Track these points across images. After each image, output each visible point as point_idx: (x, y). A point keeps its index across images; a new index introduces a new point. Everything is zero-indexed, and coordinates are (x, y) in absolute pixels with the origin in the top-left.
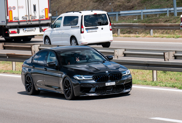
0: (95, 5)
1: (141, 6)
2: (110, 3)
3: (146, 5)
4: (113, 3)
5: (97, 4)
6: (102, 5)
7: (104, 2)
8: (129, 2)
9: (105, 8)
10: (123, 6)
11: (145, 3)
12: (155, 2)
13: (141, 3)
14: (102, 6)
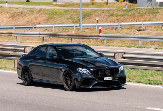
0: (8, 20)
1: (46, 22)
2: (21, 19)
3: (50, 22)
4: (23, 19)
5: (10, 19)
6: (14, 20)
7: (16, 18)
8: (36, 19)
9: (16, 23)
10: (31, 22)
11: (49, 20)
12: (57, 20)
13: (46, 20)
14: (15, 22)
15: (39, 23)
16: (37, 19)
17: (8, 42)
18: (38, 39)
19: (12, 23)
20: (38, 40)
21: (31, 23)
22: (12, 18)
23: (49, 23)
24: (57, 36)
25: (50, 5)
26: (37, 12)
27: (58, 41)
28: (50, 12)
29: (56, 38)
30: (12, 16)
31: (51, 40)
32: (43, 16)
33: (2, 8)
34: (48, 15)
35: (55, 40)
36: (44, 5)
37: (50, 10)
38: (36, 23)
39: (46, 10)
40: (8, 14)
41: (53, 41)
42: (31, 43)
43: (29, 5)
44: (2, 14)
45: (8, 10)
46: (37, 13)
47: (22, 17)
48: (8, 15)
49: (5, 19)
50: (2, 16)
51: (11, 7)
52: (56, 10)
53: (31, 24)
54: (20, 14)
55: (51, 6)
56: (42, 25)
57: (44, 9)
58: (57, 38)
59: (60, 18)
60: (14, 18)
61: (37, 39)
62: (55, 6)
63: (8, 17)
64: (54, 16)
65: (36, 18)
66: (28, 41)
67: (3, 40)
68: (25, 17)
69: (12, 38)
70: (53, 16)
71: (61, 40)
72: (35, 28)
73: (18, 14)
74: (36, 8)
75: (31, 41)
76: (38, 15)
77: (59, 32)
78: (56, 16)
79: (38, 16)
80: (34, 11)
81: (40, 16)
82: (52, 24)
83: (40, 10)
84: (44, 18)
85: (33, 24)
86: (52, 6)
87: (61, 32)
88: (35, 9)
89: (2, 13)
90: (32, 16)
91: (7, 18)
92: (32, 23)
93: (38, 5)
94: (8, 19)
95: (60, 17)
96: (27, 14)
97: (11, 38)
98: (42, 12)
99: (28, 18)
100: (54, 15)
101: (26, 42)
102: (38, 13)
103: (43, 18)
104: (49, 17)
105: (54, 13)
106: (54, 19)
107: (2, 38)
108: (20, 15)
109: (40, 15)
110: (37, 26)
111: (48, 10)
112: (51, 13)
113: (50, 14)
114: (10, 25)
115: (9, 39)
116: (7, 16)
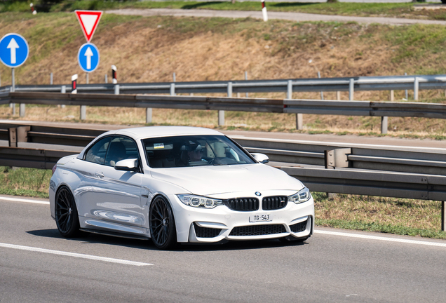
15: (369, 73)
16: (363, 57)
17: (269, 131)
18: (366, 124)
19: (281, 71)
20: (367, 126)
21: (343, 71)
22: (281, 54)
23: (401, 71)
24: (429, 114)
25: (404, 15)
26: (361, 37)
27: (432, 130)
28: (405, 37)
29: (424, 120)
30: (284, 49)
31: (409, 126)
32: (380, 48)
33: (248, 23)
34: (398, 47)
35: (421, 127)
36: (384, 13)
37: (404, 28)
38: (360, 73)
39: (390, 29)
40: (270, 42)
41: (413, 130)
42: (344, 134)
43: (336, 14)
44: (249, 43)
45: (269, 29)
46: (361, 40)
47: (315, 53)
48: (270, 45)
49: (261, 56)
50: (250, 48)
51: (278, 21)
52: (423, 30)
53: (341, 75)
54: (306, 42)
55: (408, 15)
56: (379, 76)
57: (384, 26)
58: (426, 119)
59: (437, 56)
60: (289, 56)
61: (364, 122)
62: (421, 16)
63: (270, 51)
64: (418, 49)
65: (358, 56)
66: (336, 129)
67: (255, 126)
68: (324, 50)
69: (284, 120)
70: (413, 49)
71: (442, 125)
72: (356, 85)
73: (303, 44)
74: (360, 24)
75: (343, 130)
76: (365, 46)
77: (434, 101)
78: (423, 48)
79: (366, 49)
80: (350, 33)
81: (371, 49)
82: (411, 74)
83: (372, 29)
84: (383, 55)
85: (349, 73)
86: (410, 18)
87: (438, 101)
88: (354, 28)
89: (250, 40)
90: (347, 50)
91: (266, 54)
92: (345, 74)
93: (363, 14)
94: (268, 59)
95: (435, 53)
96: (328, 41)
97: (278, 118)
98: (377, 36)
99: (333, 57)
100: (416, 45)
101: (327, 132)
102: (364, 39)
103: (380, 56)
104: (400, 52)
105: (416, 40)
106: (416, 58)
107: (250, 117)
108: (306, 45)
109: (372, 45)
110: (362, 80)
111: (396, 28)
112: (406, 39)
113: (404, 42)
114: (275, 77)
115: (272, 124)
116: (267, 47)
